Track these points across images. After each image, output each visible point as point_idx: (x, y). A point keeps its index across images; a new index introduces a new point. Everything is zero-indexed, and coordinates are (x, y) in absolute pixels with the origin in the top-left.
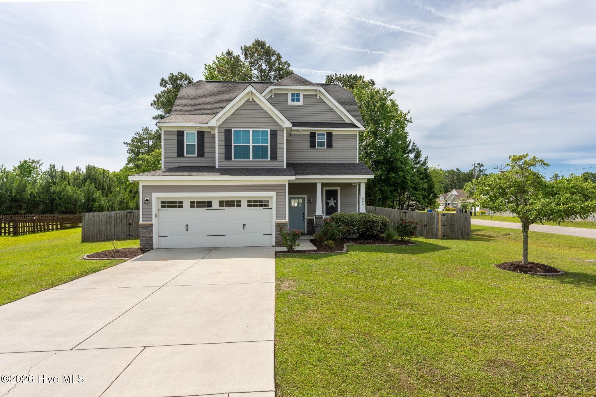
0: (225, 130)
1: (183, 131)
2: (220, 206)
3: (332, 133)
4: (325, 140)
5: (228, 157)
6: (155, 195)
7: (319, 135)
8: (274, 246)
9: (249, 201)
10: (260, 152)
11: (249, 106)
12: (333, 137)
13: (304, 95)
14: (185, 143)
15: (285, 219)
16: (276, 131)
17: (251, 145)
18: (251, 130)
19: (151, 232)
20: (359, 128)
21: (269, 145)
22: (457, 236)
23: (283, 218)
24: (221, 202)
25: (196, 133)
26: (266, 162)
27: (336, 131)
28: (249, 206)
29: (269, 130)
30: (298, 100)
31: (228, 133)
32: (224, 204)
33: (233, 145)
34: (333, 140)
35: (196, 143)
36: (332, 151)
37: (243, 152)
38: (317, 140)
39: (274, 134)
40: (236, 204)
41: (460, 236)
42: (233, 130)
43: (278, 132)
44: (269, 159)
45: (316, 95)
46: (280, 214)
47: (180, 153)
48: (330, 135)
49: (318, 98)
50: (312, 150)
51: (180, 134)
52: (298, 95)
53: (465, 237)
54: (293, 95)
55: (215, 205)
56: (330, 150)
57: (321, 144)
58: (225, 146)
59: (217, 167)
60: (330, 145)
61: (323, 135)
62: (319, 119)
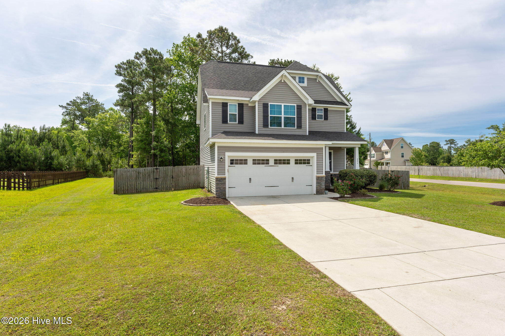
0: (264, 104)
1: (227, 103)
2: (275, 163)
3: (328, 109)
4: (323, 114)
5: (265, 125)
6: (228, 154)
7: (318, 110)
8: (315, 194)
9: (296, 160)
10: (289, 122)
11: (281, 85)
12: (328, 112)
13: (308, 78)
14: (229, 113)
15: (323, 174)
16: (301, 106)
17: (283, 116)
18: (283, 105)
19: (225, 184)
20: (348, 106)
21: (296, 116)
22: (401, 187)
23: (321, 173)
24: (275, 160)
25: (237, 104)
26: (293, 130)
27: (331, 107)
28: (296, 163)
29: (296, 105)
30: (303, 82)
31: (265, 106)
32: (278, 162)
33: (270, 115)
34: (328, 114)
35: (237, 113)
36: (327, 122)
37: (276, 122)
38: (317, 114)
39: (299, 108)
40: (286, 162)
41: (402, 187)
42: (269, 104)
44: (296, 128)
45: (316, 79)
46: (319, 170)
47: (225, 121)
48: (326, 110)
49: (317, 81)
50: (314, 121)
51: (225, 105)
52: (303, 78)
53: (406, 188)
54: (300, 78)
55: (272, 162)
56: (326, 122)
57: (320, 117)
58: (264, 116)
59: (257, 132)
60: (326, 118)
61: (321, 110)
62: (318, 98)
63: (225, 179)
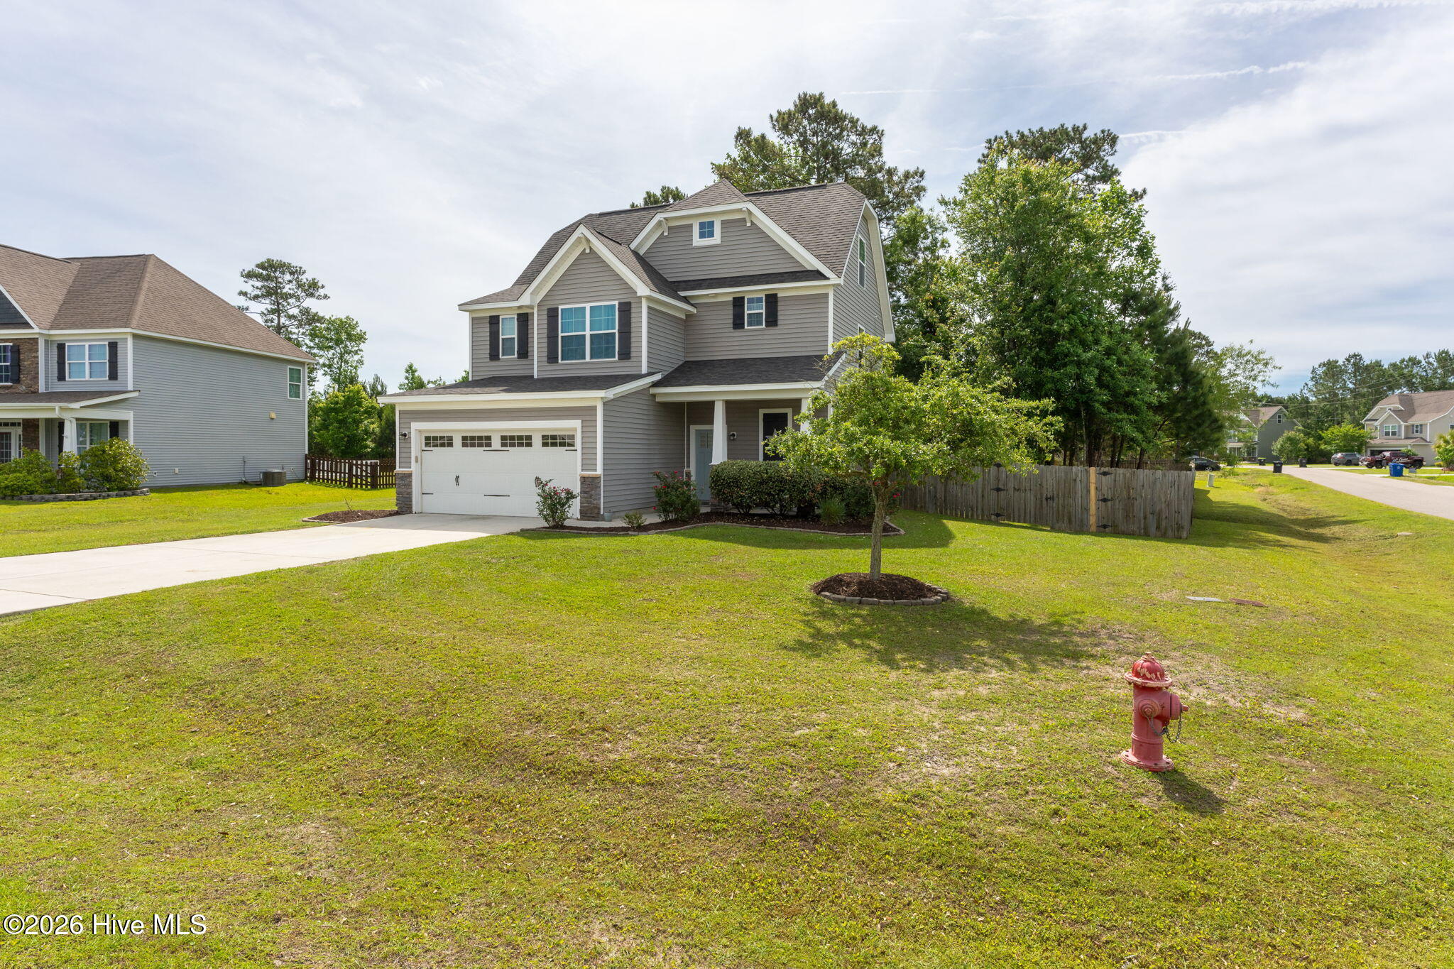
0: (549, 310)
1: (498, 317)
2: (504, 445)
3: (776, 294)
4: (763, 311)
5: (552, 358)
6: (415, 426)
7: (751, 301)
8: (578, 519)
9: (544, 437)
10: (602, 345)
11: (585, 261)
12: (779, 304)
13: (723, 222)
14: (501, 337)
15: (596, 470)
16: (629, 304)
17: (588, 333)
18: (588, 306)
19: (410, 485)
20: (828, 279)
21: (616, 331)
22: (1146, 529)
23: (593, 467)
24: (503, 438)
25: (516, 316)
26: (611, 365)
27: (785, 289)
28: (545, 444)
29: (616, 303)
30: (711, 234)
31: (552, 314)
32: (510, 441)
33: (560, 335)
34: (779, 308)
35: (515, 336)
36: (777, 332)
37: (574, 347)
38: (746, 312)
39: (626, 309)
40: (524, 441)
42: (560, 307)
43: (633, 306)
44: (617, 358)
45: (744, 220)
46: (588, 462)
47: (494, 356)
48: (772, 300)
49: (749, 224)
50: (738, 333)
51: (494, 321)
52: (711, 224)
54: (702, 225)
55: (496, 442)
56: (773, 330)
57: (755, 319)
58: (548, 337)
59: (536, 377)
60: (772, 320)
61: (759, 300)
62: (752, 269)
63: (410, 475)
